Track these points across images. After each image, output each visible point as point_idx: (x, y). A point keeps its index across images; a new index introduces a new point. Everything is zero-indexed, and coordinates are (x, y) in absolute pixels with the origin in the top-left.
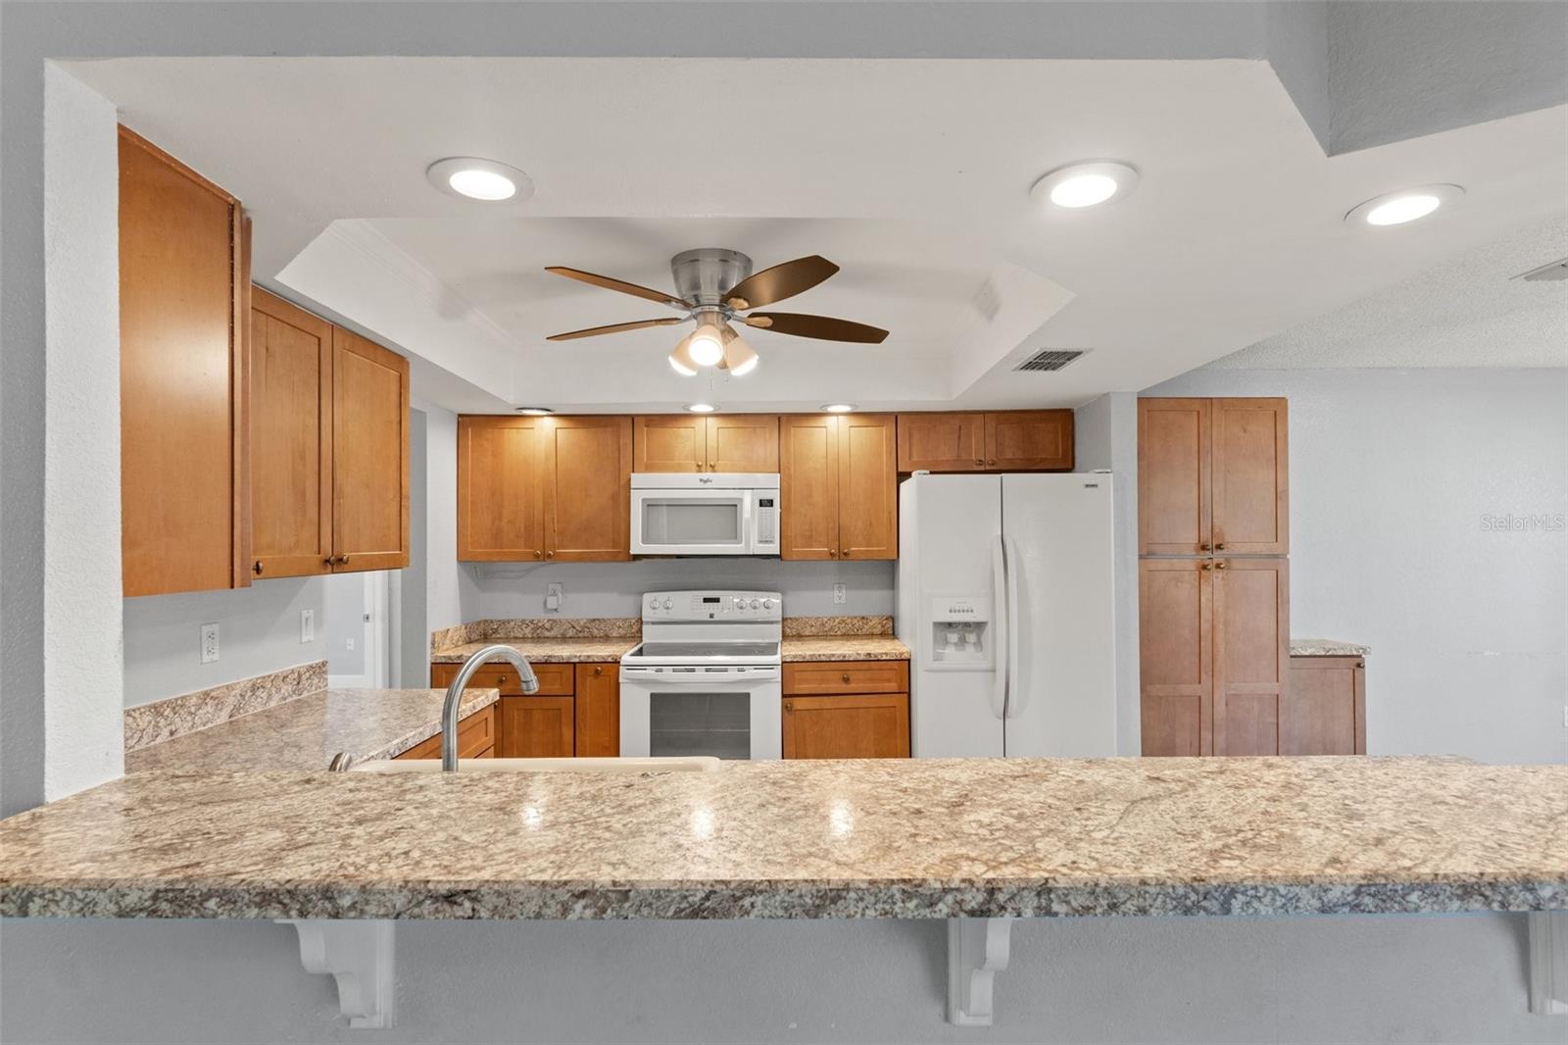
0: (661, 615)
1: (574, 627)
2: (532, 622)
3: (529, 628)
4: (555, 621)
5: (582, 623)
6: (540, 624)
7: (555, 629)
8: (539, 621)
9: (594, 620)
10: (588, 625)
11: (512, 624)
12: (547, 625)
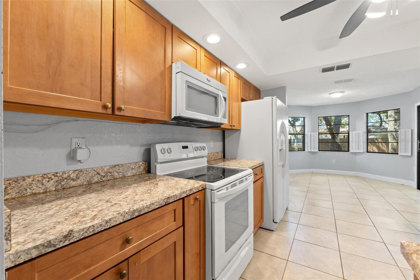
0: (167, 157)
1: (98, 174)
2: (55, 175)
3: (52, 182)
4: (81, 171)
5: (105, 169)
6: (65, 176)
7: (81, 178)
8: (64, 173)
9: (115, 166)
10: (110, 170)
11: (29, 180)
12: (73, 176)
